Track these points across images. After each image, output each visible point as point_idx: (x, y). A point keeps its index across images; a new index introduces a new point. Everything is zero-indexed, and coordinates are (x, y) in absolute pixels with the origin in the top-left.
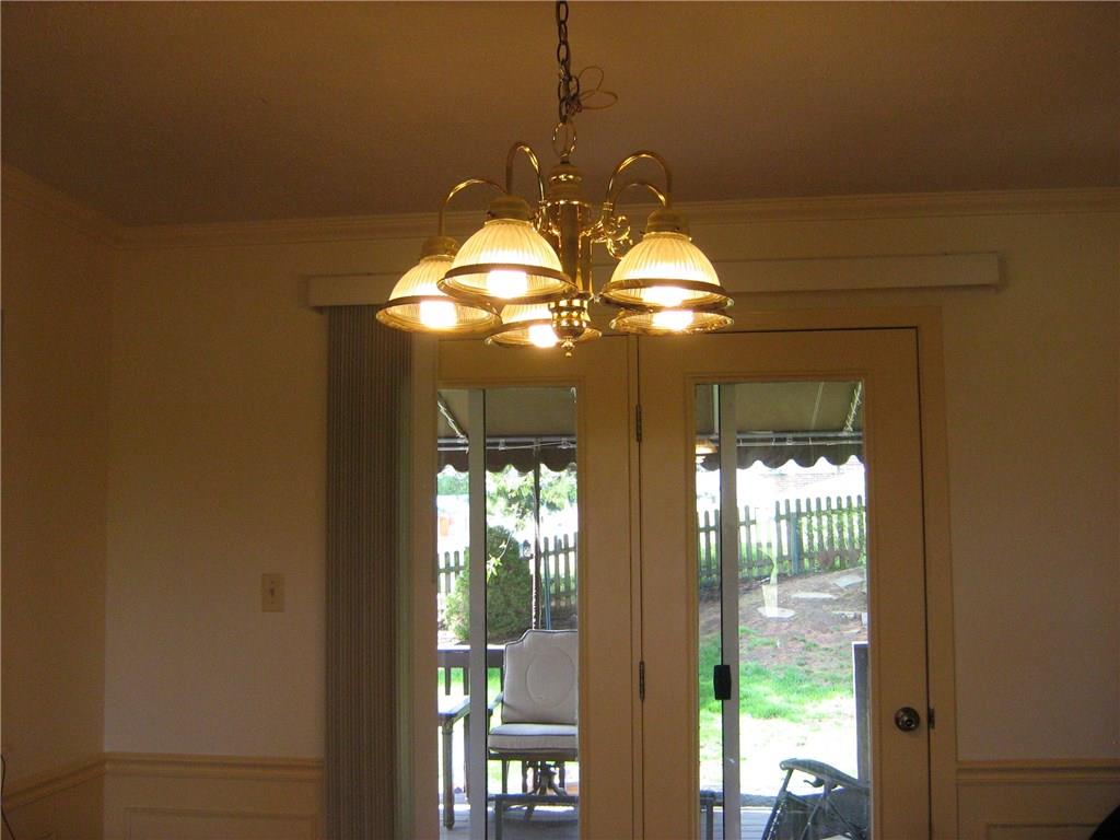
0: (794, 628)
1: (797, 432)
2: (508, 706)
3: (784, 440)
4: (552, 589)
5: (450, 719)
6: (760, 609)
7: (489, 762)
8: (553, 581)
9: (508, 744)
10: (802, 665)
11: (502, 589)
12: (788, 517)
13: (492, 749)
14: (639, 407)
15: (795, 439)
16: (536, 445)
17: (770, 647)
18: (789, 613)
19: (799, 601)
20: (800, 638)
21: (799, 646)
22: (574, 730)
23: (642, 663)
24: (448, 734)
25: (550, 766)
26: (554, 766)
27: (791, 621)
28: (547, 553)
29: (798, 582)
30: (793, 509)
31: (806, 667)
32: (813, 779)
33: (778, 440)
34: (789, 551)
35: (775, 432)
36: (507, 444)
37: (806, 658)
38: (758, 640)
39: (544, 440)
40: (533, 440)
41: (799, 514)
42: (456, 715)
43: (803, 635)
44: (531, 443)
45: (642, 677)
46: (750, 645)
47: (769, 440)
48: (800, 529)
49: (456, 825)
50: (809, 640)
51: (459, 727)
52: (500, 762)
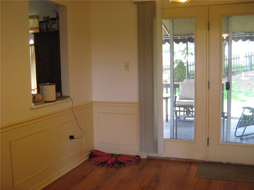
0: (249, 82)
1: (250, 33)
2: (180, 96)
3: (247, 35)
4: (192, 73)
5: (167, 98)
6: (241, 78)
7: (176, 108)
8: (192, 72)
9: (180, 104)
10: (250, 90)
11: (180, 73)
12: (249, 56)
13: (177, 105)
14: (209, 22)
15: (249, 35)
16: (187, 37)
17: (243, 86)
18: (248, 79)
19: (251, 76)
20: (250, 84)
21: (250, 86)
22: (193, 101)
23: (209, 81)
24: (167, 101)
25: (190, 109)
26: (191, 109)
27: (249, 80)
28: (191, 65)
29: (251, 72)
30: (250, 55)
31: (252, 91)
32: (250, 111)
33: (245, 35)
34: (249, 65)
35: (244, 33)
36: (180, 37)
37: (252, 89)
38: (240, 85)
39: (189, 36)
40: (186, 36)
41: (251, 56)
42: (168, 97)
43: (251, 84)
44: (186, 37)
45: (209, 84)
46: (238, 86)
47: (243, 35)
48: (252, 59)
49: (168, 121)
50: (252, 85)
51: (169, 100)
52: (179, 108)
